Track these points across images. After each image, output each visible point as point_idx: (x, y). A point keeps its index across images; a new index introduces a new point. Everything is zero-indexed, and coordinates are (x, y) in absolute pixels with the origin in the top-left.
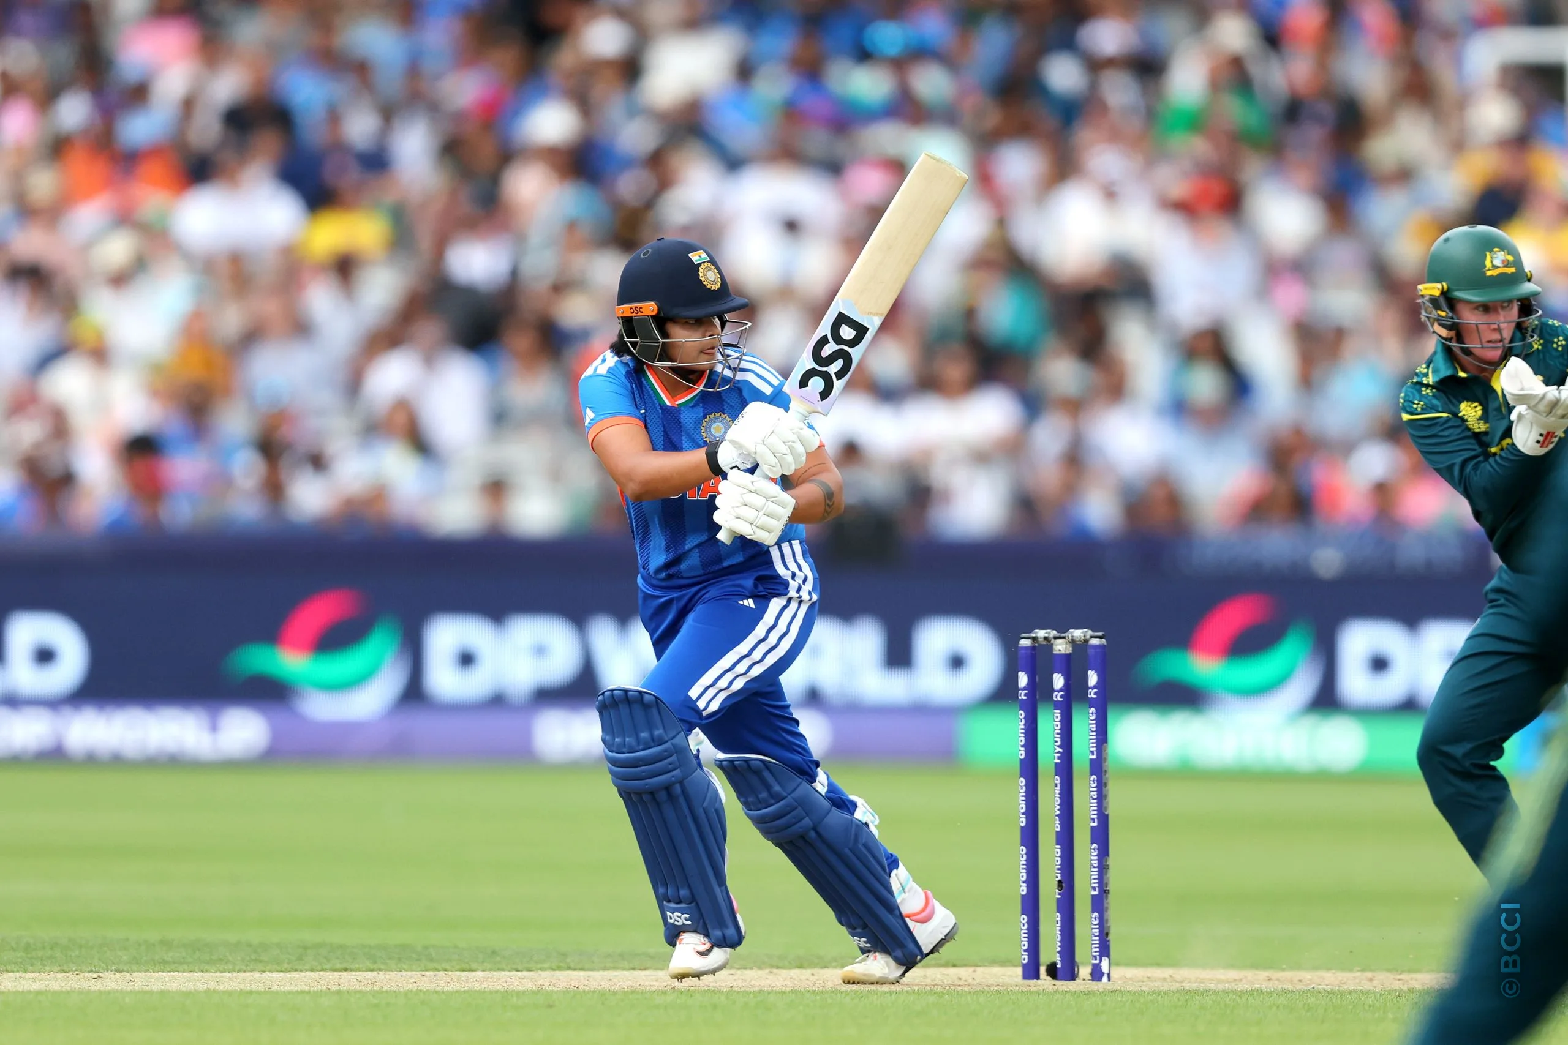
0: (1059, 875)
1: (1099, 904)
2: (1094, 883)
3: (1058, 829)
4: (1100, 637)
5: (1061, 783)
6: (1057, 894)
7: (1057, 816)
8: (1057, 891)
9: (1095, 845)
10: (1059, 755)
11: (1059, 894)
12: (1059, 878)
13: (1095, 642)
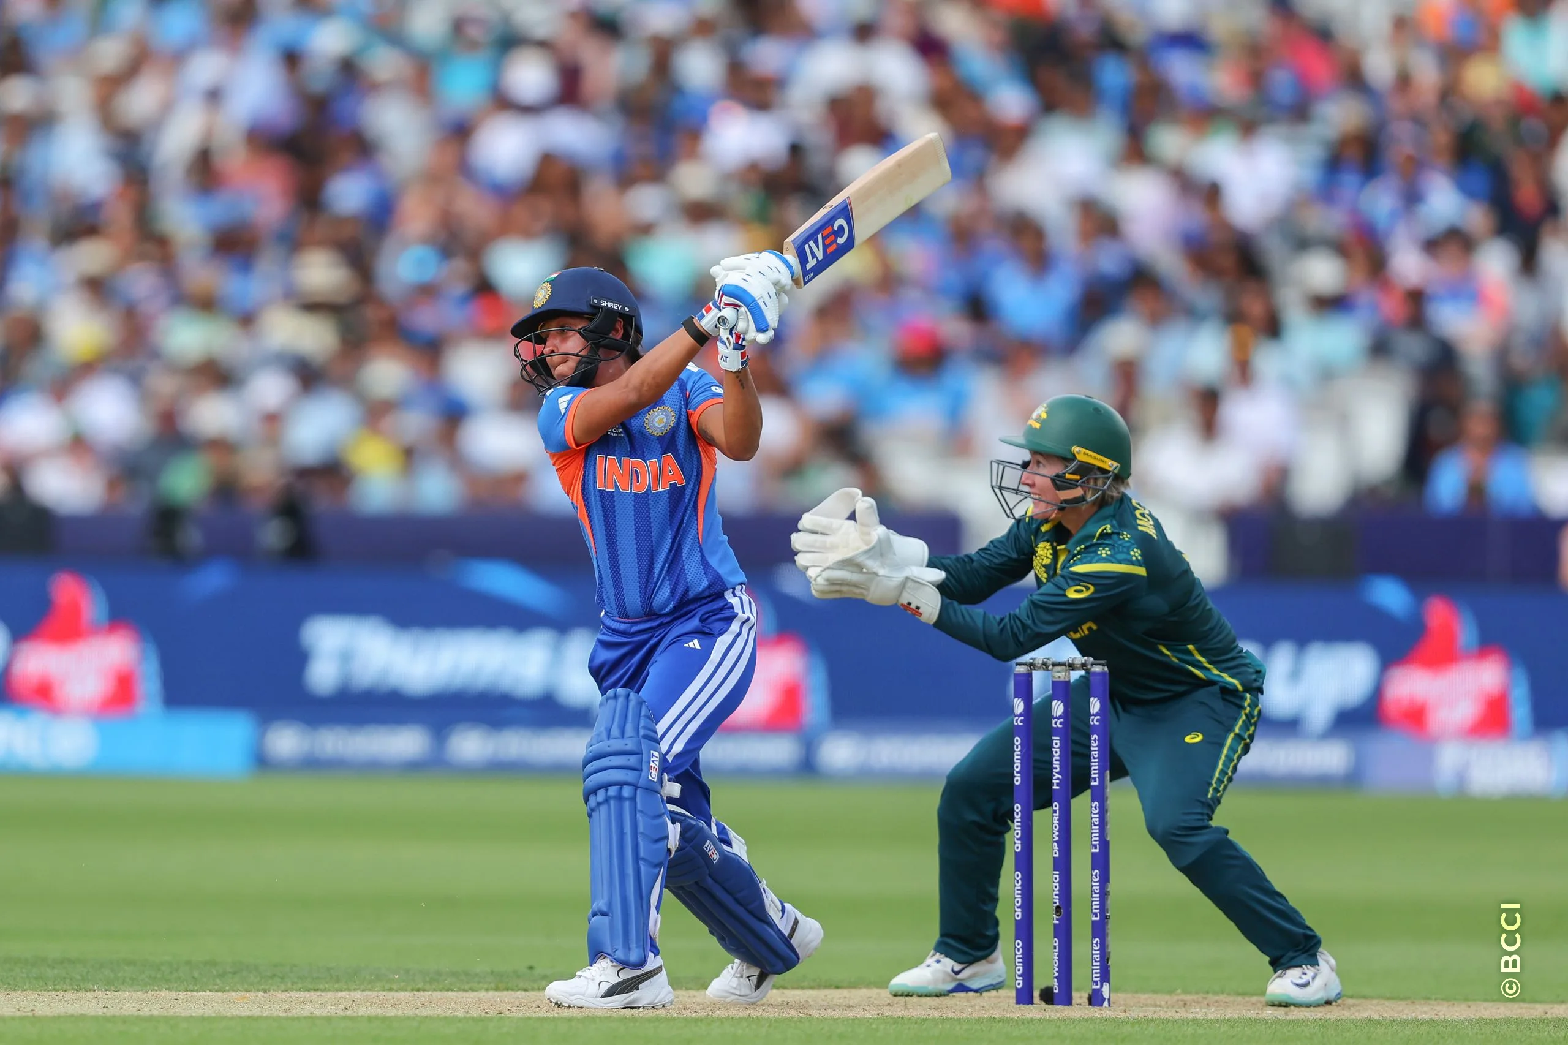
0: (1057, 901)
1: (1100, 930)
2: (1096, 909)
3: (1057, 855)
4: (1103, 665)
5: (1059, 810)
6: (1055, 919)
7: (1055, 842)
8: (1055, 916)
9: (1096, 871)
10: (1058, 781)
11: (1057, 920)
12: (1058, 904)
13: (1097, 669)
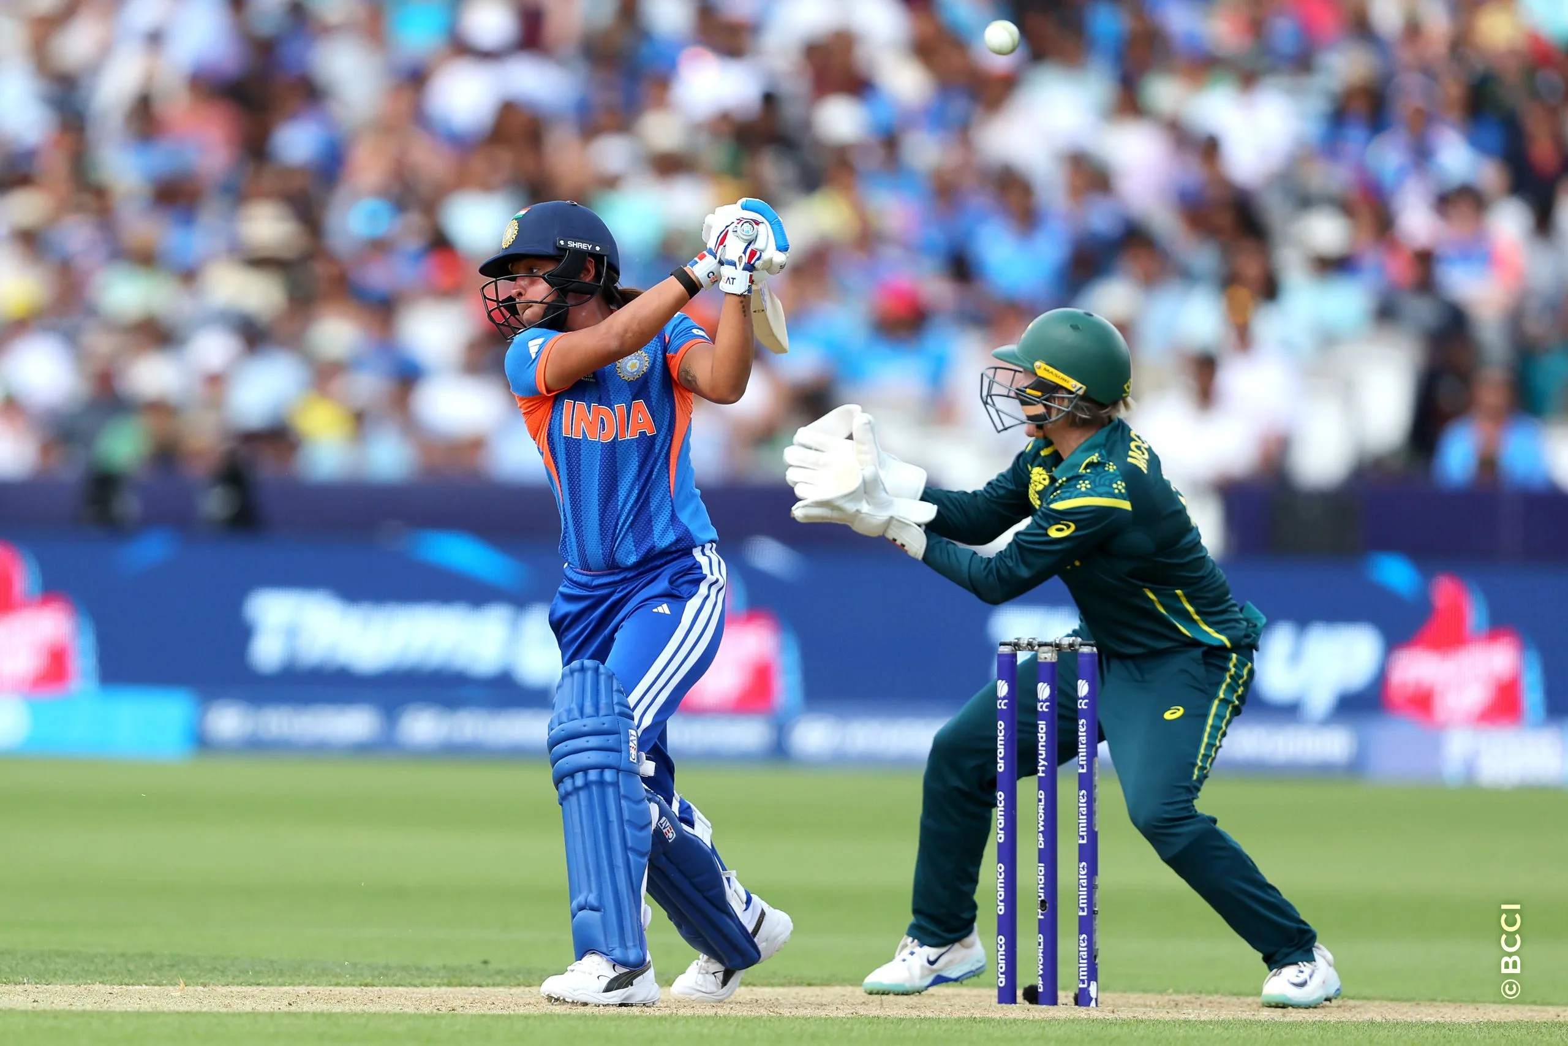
0: (1042, 895)
1: (1087, 926)
2: (1083, 903)
3: (1042, 847)
5: (1045, 798)
6: (1040, 914)
7: (1041, 832)
8: (1040, 911)
9: (1084, 863)
10: (1043, 768)
12: (1043, 898)
13: (1086, 650)
